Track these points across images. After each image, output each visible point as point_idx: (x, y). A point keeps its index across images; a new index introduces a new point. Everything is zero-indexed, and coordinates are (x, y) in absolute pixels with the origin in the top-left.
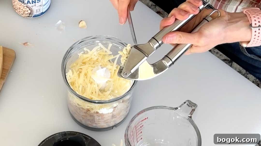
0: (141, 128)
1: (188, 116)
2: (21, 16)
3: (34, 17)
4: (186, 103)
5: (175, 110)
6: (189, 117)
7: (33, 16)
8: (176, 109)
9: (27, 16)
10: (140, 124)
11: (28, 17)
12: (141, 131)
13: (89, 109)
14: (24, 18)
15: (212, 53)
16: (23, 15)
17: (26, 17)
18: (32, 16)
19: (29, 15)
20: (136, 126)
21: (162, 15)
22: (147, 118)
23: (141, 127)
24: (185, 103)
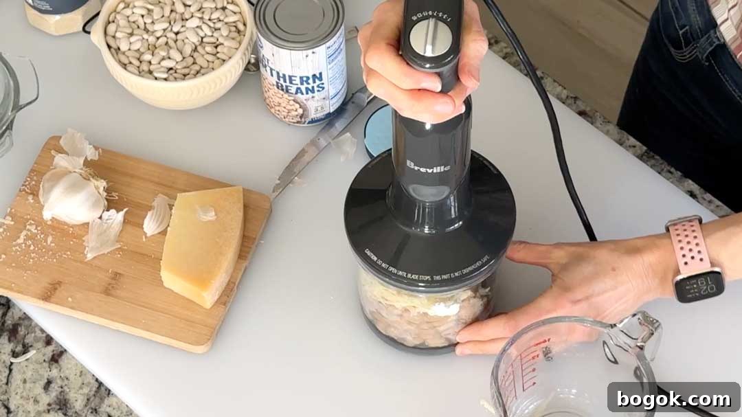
0: (535, 360)
1: (637, 346)
2: (283, 121)
3: (309, 123)
4: (637, 317)
5: (610, 328)
6: (639, 347)
7: (307, 122)
8: (612, 327)
9: (295, 121)
10: (530, 351)
11: (298, 122)
12: (533, 367)
13: (408, 308)
14: (289, 125)
15: (698, 202)
16: (287, 120)
17: (294, 123)
18: (305, 122)
19: (299, 120)
20: (521, 355)
21: (590, 119)
22: (549, 340)
23: (533, 358)
24: (634, 315)
